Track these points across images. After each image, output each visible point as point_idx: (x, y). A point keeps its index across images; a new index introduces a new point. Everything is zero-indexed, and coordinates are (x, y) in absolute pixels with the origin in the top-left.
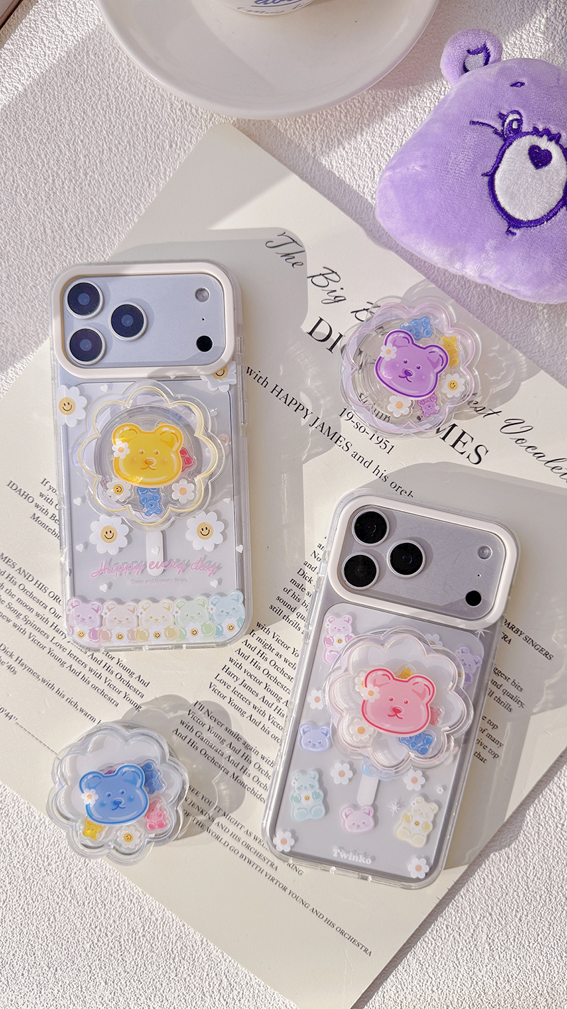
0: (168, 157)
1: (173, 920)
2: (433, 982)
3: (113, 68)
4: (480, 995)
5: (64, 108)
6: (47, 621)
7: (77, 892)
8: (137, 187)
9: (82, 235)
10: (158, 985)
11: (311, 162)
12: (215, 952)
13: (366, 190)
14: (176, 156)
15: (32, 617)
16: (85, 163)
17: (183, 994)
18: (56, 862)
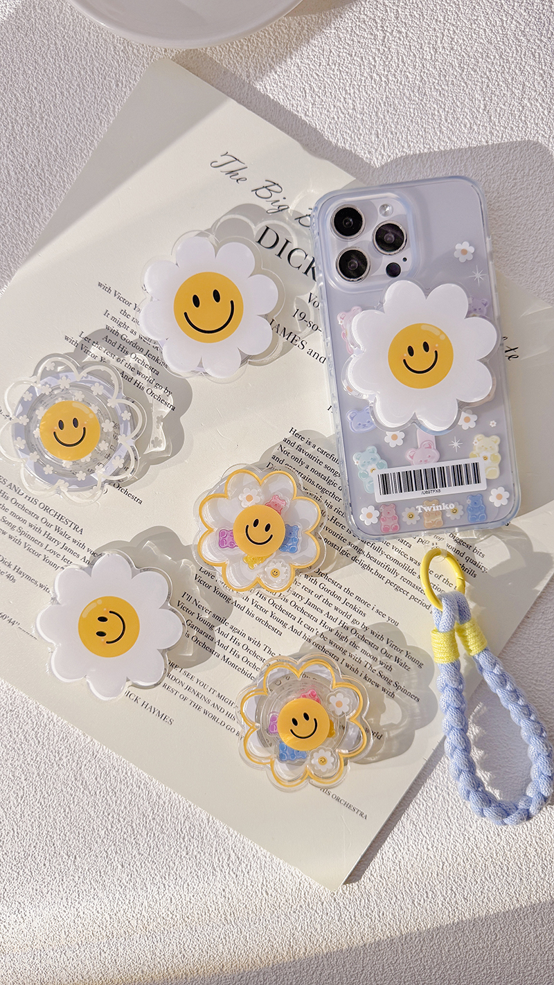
0: (116, 96)
1: (180, 802)
2: (428, 841)
3: (58, 19)
4: (473, 850)
5: (17, 60)
6: (40, 531)
7: (88, 783)
8: (89, 126)
9: (43, 174)
10: (171, 864)
11: (246, 88)
12: (221, 828)
13: (300, 109)
14: (123, 95)
15: (26, 528)
16: (40, 108)
17: (195, 871)
18: (67, 756)
